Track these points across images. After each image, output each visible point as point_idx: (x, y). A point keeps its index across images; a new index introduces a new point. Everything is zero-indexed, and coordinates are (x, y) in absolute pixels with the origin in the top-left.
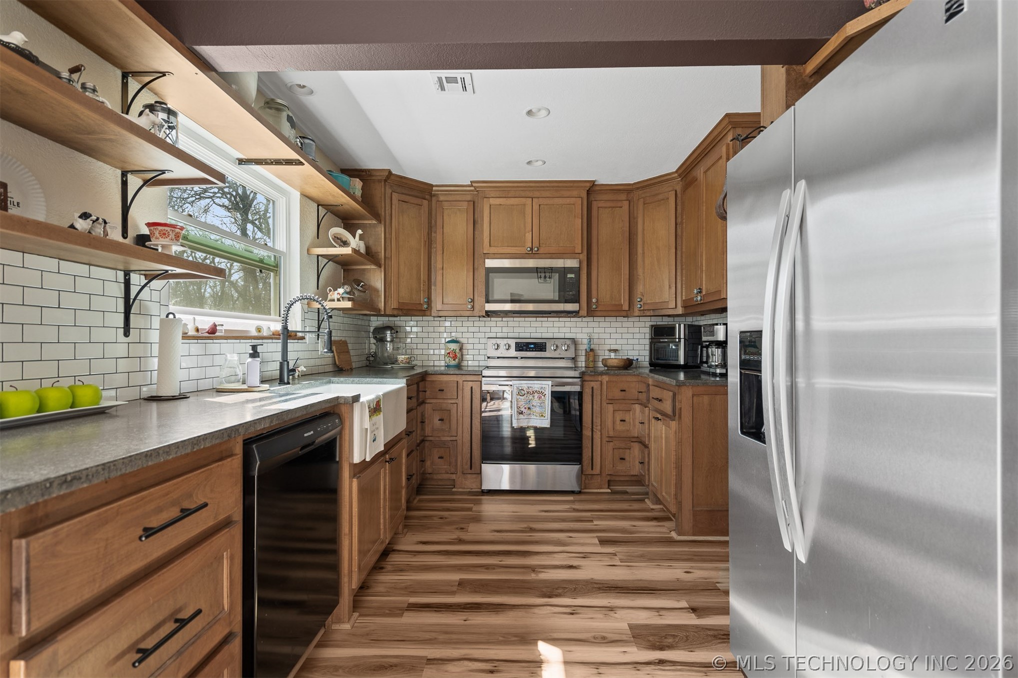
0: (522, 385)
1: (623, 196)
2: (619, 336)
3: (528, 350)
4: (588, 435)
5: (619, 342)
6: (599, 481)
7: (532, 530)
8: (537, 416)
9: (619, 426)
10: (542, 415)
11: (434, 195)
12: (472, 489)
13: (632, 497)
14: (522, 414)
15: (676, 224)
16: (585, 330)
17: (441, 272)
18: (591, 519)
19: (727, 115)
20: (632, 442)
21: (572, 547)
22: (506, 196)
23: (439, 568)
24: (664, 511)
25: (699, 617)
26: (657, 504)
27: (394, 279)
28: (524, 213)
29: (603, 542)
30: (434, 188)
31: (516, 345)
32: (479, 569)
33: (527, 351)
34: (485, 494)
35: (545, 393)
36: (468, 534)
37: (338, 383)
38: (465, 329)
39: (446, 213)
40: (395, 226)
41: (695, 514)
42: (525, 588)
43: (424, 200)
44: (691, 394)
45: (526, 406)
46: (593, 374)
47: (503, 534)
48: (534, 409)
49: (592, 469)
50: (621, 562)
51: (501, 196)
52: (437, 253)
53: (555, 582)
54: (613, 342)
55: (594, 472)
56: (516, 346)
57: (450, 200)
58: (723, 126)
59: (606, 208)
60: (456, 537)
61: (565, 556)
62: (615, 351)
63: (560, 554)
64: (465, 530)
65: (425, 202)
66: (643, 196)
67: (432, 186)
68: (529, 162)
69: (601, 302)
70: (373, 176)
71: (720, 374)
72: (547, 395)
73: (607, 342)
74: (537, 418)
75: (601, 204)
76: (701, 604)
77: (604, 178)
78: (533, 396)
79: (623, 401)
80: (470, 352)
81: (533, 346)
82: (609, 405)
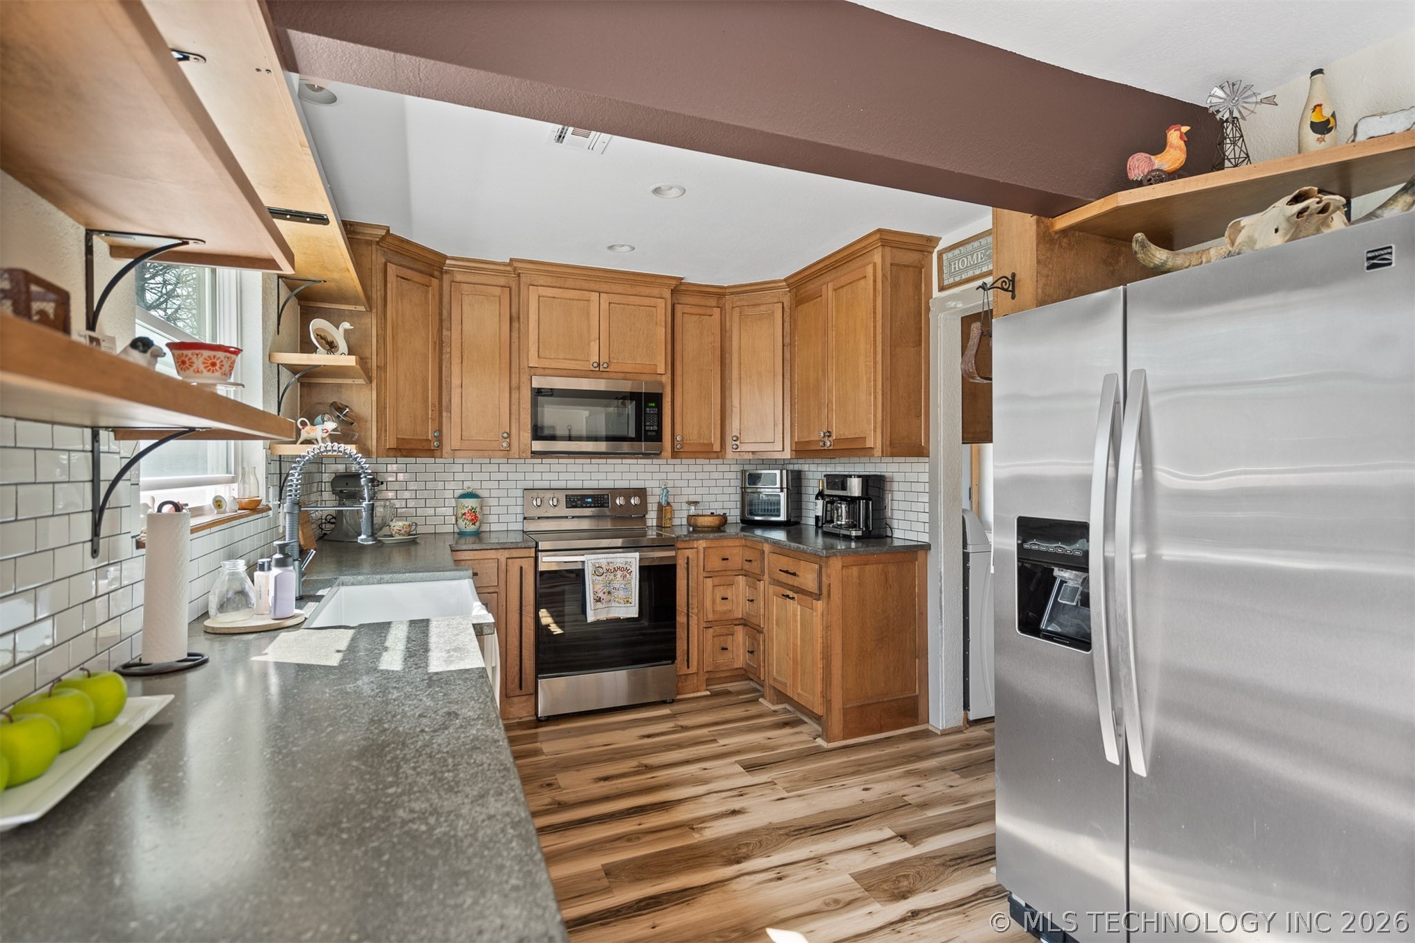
0: (598, 561)
1: (713, 302)
2: (699, 483)
3: (584, 505)
4: (682, 621)
5: (699, 491)
6: (695, 681)
7: (649, 768)
8: (620, 603)
9: (721, 607)
10: (627, 601)
11: (447, 272)
12: (521, 718)
13: (741, 697)
14: (600, 602)
15: (783, 346)
16: (656, 476)
17: (459, 390)
18: (713, 738)
19: (879, 231)
20: (735, 625)
21: (716, 784)
22: (562, 286)
23: (560, 854)
24: (789, 711)
25: (914, 844)
26: (778, 704)
27: (389, 402)
28: (588, 314)
29: (750, 767)
30: (448, 262)
31: (566, 499)
32: (617, 844)
33: (582, 507)
34: (543, 723)
35: (631, 569)
36: (564, 791)
37: (353, 584)
38: (486, 476)
39: (466, 300)
40: (392, 314)
41: (845, 712)
42: (697, 857)
43: (433, 279)
44: (840, 566)
45: (605, 590)
46: (688, 539)
47: (614, 782)
48: (616, 593)
49: (688, 668)
50: (788, 792)
51: (554, 285)
52: (453, 362)
53: (729, 839)
54: (691, 491)
55: (690, 671)
56: (566, 501)
57: (473, 281)
58: (870, 240)
59: (691, 314)
60: (547, 801)
61: (716, 799)
62: (696, 503)
63: (707, 796)
64: (554, 787)
65: (435, 282)
66: (739, 304)
67: (446, 257)
68: (612, 246)
69: (687, 440)
70: (359, 233)
71: (856, 537)
72: (633, 573)
73: (685, 491)
74: (621, 605)
75: (687, 309)
76: (905, 827)
77: (695, 276)
78: (615, 575)
79: (724, 572)
80: (494, 510)
81: (590, 500)
82: (708, 579)
